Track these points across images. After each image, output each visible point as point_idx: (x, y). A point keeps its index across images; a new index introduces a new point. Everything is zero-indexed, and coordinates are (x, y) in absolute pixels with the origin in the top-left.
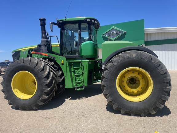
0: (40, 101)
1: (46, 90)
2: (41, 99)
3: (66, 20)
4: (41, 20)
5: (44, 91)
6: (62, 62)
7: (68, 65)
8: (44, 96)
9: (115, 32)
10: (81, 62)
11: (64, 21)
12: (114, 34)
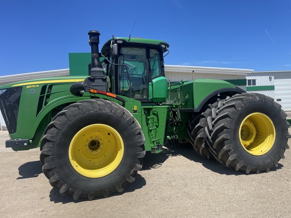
0: (131, 175)
1: (141, 155)
2: (132, 171)
4: (91, 34)
5: (139, 158)
6: (135, 108)
7: (143, 113)
8: (138, 165)
10: (152, 109)
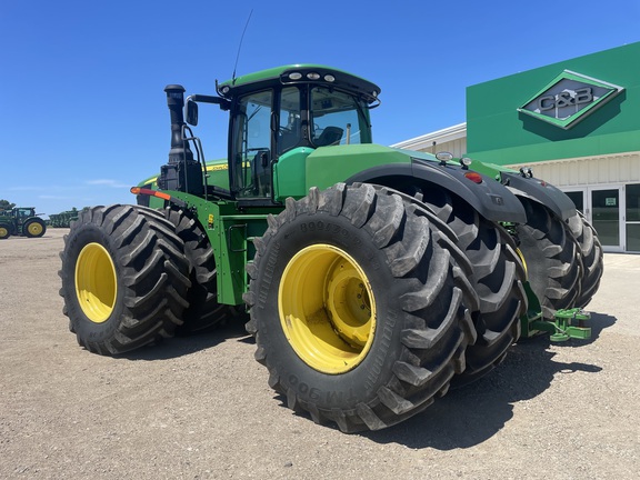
0: (121, 332)
1: (130, 303)
2: (121, 326)
3: (237, 84)
4: (169, 91)
5: (128, 306)
6: (211, 220)
7: (223, 230)
8: (127, 318)
9: (573, 94)
11: (232, 86)
12: (567, 102)
